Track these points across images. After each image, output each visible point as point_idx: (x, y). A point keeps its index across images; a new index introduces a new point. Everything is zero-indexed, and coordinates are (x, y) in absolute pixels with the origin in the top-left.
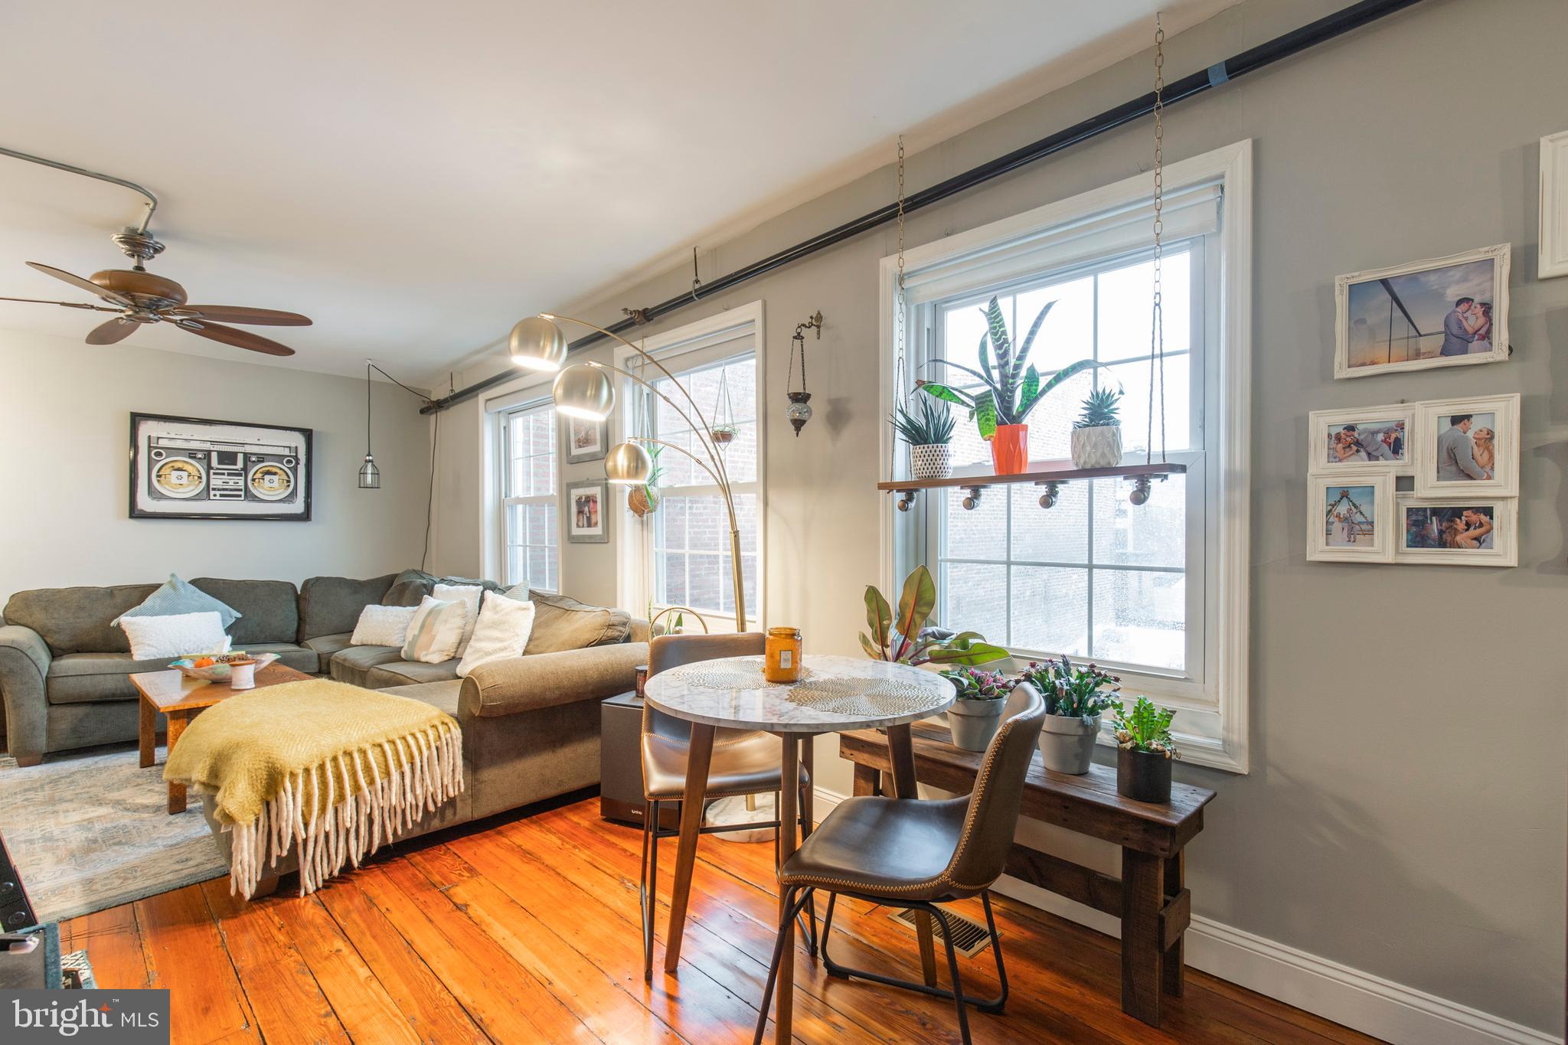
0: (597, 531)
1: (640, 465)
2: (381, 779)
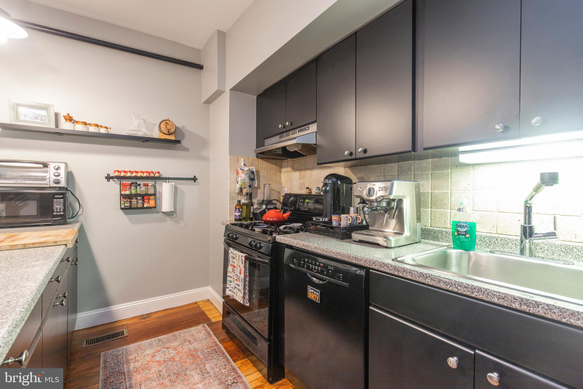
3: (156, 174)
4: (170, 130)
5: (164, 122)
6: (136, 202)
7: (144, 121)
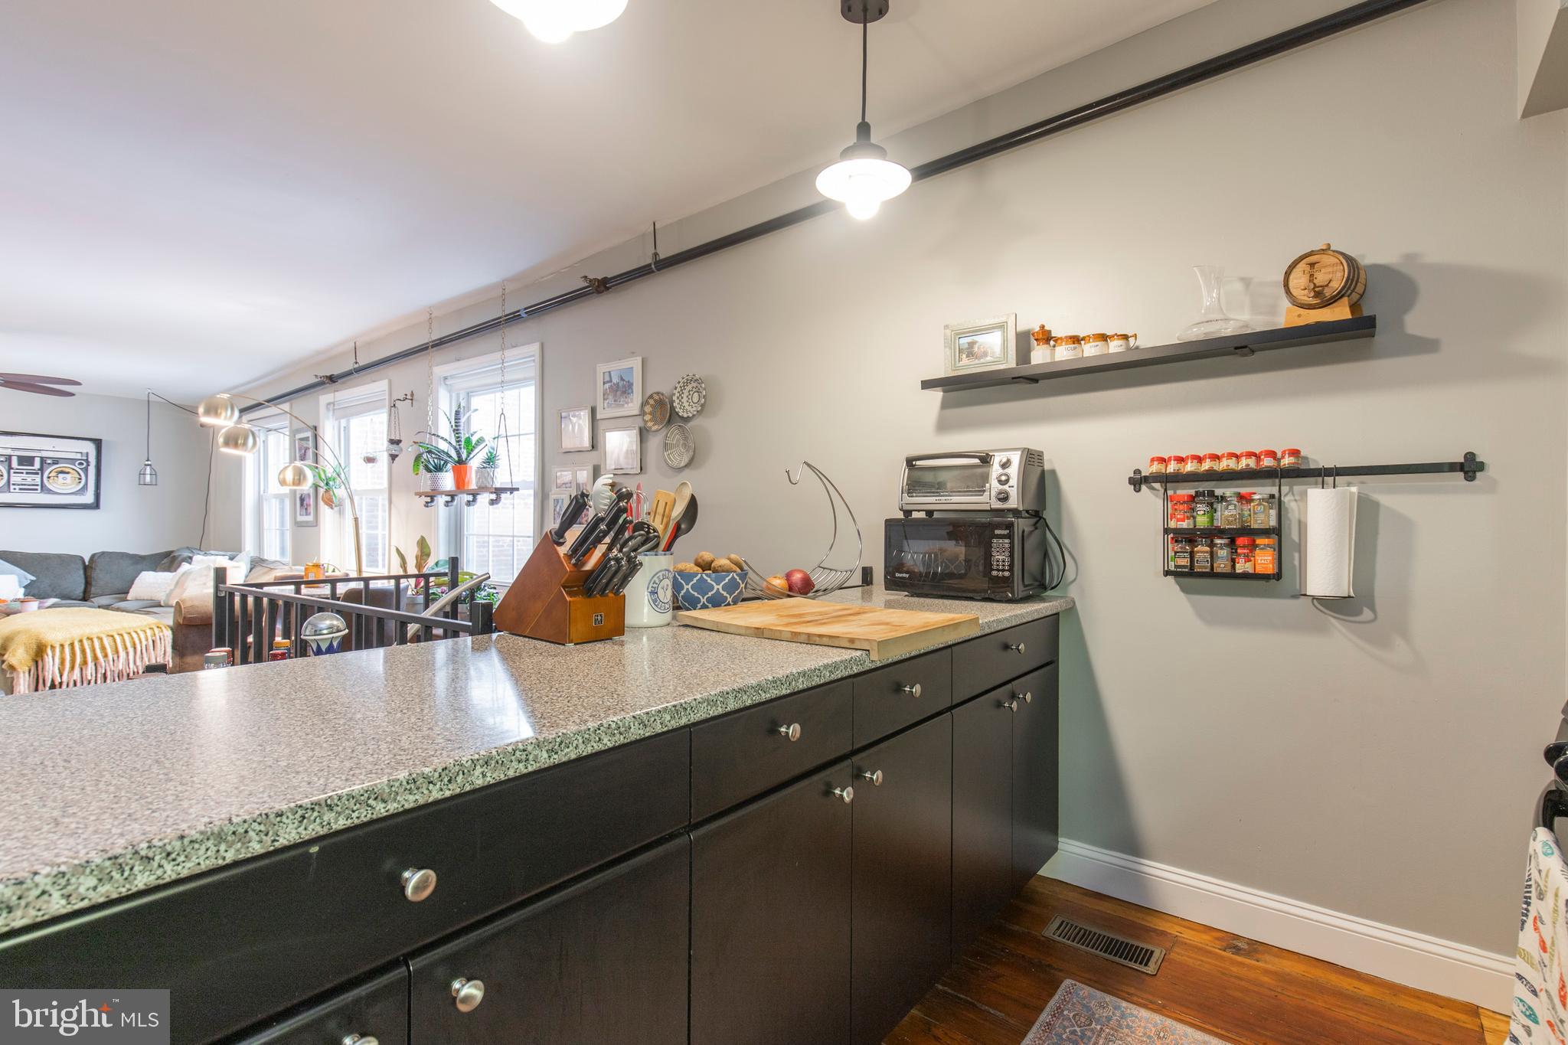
0: (310, 518)
1: (302, 477)
2: (113, 654)
3: (1283, 457)
4: (1327, 285)
5: (1302, 265)
6: (1208, 555)
7: (1246, 282)
